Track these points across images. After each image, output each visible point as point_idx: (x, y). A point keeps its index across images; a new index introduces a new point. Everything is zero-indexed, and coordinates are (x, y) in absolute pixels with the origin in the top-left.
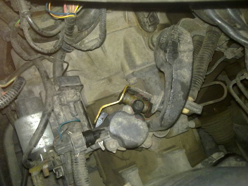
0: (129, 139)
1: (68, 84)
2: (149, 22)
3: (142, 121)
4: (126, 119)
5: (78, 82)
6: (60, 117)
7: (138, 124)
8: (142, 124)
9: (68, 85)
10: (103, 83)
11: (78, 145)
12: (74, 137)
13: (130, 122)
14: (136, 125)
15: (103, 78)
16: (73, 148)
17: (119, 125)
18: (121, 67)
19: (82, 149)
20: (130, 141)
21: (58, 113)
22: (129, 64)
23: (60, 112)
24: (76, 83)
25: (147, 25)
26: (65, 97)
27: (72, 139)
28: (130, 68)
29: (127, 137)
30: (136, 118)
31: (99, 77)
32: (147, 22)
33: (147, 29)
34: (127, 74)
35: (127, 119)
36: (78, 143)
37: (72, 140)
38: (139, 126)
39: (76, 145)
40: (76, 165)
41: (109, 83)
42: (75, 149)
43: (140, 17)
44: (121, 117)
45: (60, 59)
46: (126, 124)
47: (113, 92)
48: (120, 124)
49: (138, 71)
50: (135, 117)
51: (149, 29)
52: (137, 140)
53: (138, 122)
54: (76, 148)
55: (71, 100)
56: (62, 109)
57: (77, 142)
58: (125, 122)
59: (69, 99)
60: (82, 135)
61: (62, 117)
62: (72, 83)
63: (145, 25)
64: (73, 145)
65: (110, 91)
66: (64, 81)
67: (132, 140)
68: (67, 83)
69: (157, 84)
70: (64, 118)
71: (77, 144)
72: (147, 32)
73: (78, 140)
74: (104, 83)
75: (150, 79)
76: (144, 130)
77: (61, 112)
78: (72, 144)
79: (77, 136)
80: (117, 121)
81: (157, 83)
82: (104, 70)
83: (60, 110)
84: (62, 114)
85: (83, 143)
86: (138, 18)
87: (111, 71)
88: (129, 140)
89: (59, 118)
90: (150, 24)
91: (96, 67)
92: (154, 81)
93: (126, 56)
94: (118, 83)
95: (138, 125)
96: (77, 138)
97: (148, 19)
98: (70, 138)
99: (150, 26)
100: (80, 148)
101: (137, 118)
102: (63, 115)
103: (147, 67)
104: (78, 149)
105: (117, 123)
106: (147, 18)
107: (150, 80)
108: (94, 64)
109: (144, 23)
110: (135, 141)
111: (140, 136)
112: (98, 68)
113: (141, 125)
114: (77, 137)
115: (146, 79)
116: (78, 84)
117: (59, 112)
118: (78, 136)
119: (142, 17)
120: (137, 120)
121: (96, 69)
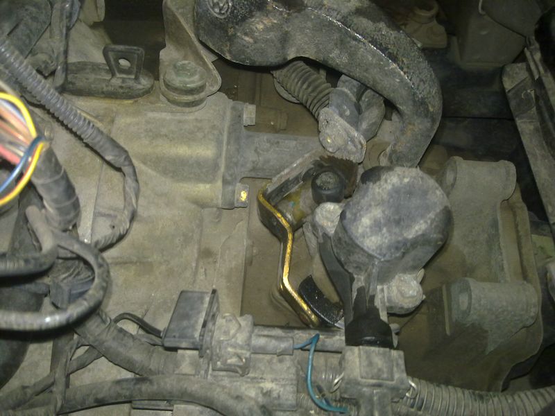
0: (426, 222)
1: (196, 322)
2: (124, 76)
3: (391, 173)
4: (370, 205)
5: (201, 299)
6: (275, 394)
7: (393, 185)
8: (399, 175)
9: (201, 321)
10: (206, 274)
11: (385, 370)
12: (358, 370)
13: (383, 200)
14: (396, 191)
15: (194, 265)
16: (387, 387)
17: (380, 230)
18: (193, 206)
19: (398, 365)
20: (432, 223)
21: (261, 395)
22: (199, 179)
23: (262, 389)
24: (202, 303)
25: (131, 83)
26: (230, 349)
27: (362, 378)
28: (210, 182)
29: (421, 224)
30: (378, 183)
31: (188, 274)
32: (124, 80)
33: (140, 89)
34: (220, 197)
35: (373, 203)
36: (380, 366)
37: (364, 380)
38: (401, 183)
39: (385, 376)
40: (427, 409)
41: (211, 260)
42: (394, 383)
43: (103, 88)
44: (361, 216)
45: (103, 326)
46: (383, 212)
47: (240, 260)
48: (377, 226)
49: (227, 167)
50: (375, 182)
51: (144, 85)
52: (436, 203)
53: (389, 181)
54: (392, 380)
55: (248, 334)
56: (255, 378)
57: (376, 370)
58: (377, 213)
59: (241, 338)
60: (359, 349)
61: (278, 387)
62: (199, 313)
63: (130, 88)
64: (379, 386)
65: (233, 266)
66: (185, 328)
67: (432, 215)
68: (192, 322)
69: (278, 142)
70: (284, 386)
71: (380, 370)
72: (147, 92)
73: (370, 364)
74: (205, 270)
75: (258, 150)
76: (415, 178)
77: (262, 385)
78: (374, 386)
79: (358, 363)
80: (368, 230)
81: (276, 141)
82: (178, 249)
83: (257, 385)
84: (268, 385)
85: (384, 354)
86: (103, 93)
87: (191, 234)
88: (429, 222)
89: (279, 396)
90: (133, 77)
91: (161, 264)
92: (268, 145)
93: (172, 177)
94: (223, 239)
95: (396, 185)
96: (365, 363)
97: (118, 75)
98: (358, 383)
99: (136, 78)
100: (395, 369)
101: (379, 179)
102: (272, 382)
103: (228, 143)
104: (397, 376)
105: (372, 232)
106: (113, 75)
107: (261, 152)
108: (151, 264)
109: (121, 87)
110: (438, 211)
111: (430, 192)
112: (165, 261)
113: (401, 180)
114: (360, 364)
115: (253, 162)
116: (207, 299)
117: (259, 391)
118: (357, 360)
119: (104, 85)
120: (382, 182)
121: (163, 268)
